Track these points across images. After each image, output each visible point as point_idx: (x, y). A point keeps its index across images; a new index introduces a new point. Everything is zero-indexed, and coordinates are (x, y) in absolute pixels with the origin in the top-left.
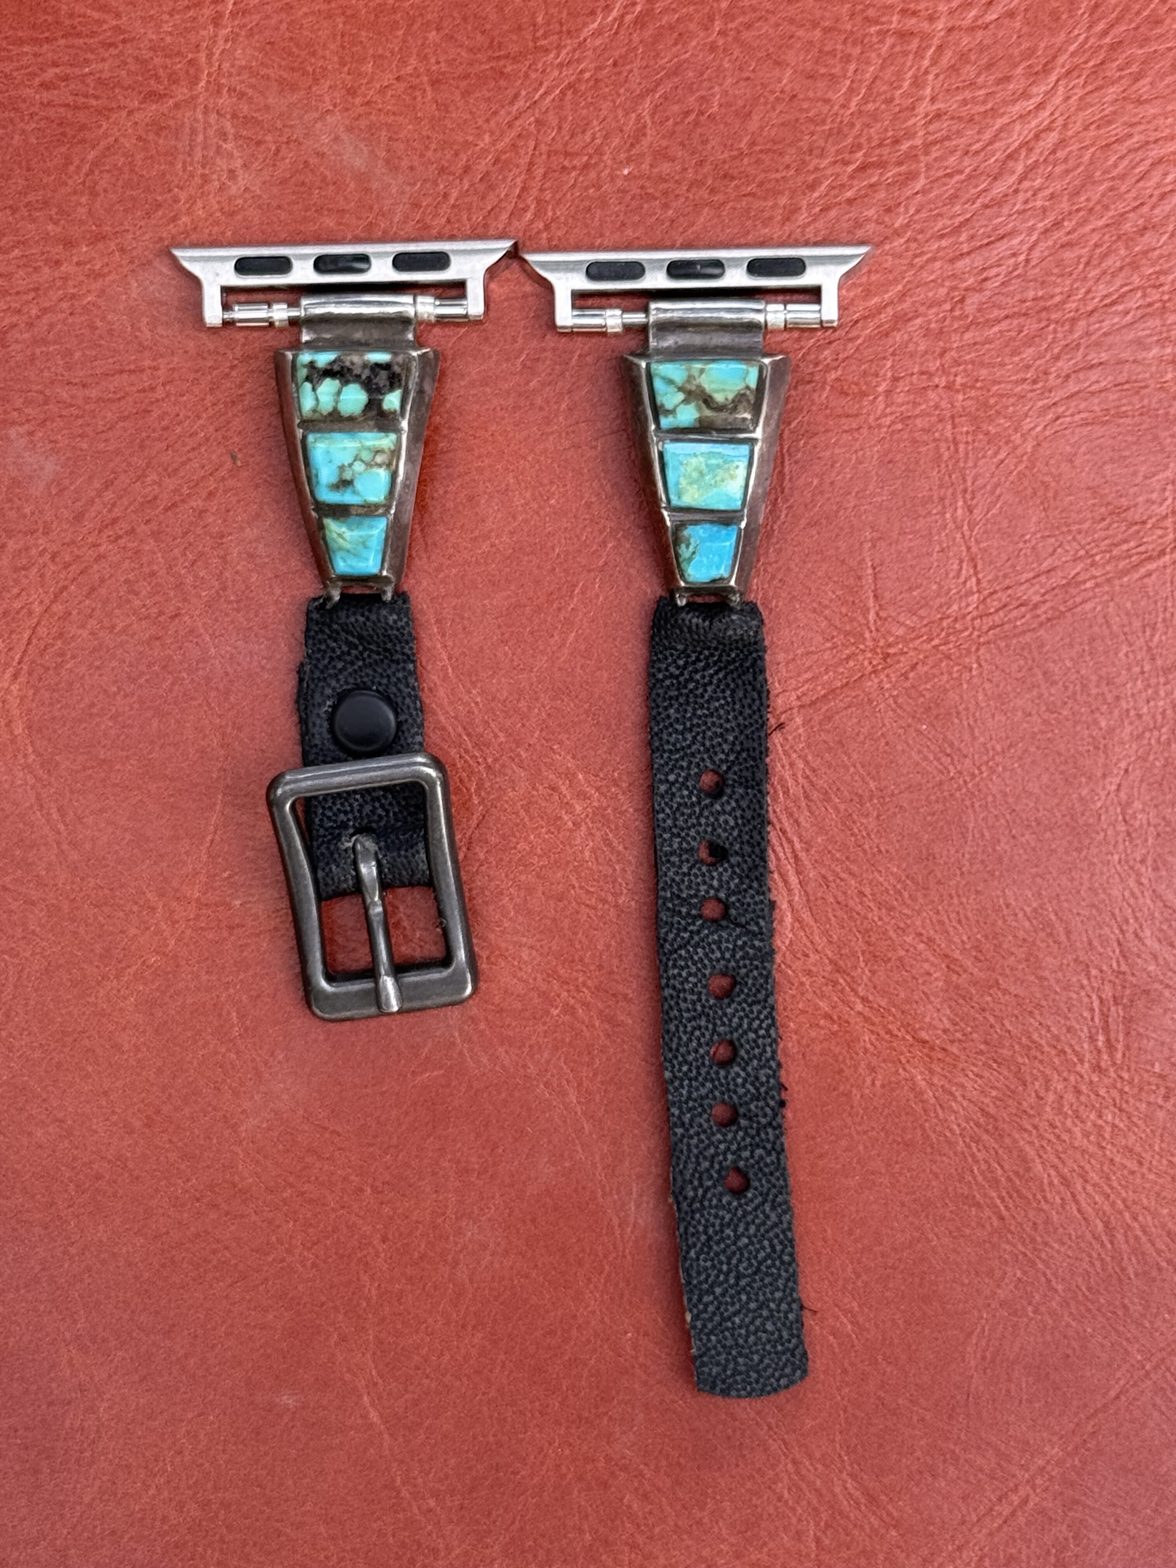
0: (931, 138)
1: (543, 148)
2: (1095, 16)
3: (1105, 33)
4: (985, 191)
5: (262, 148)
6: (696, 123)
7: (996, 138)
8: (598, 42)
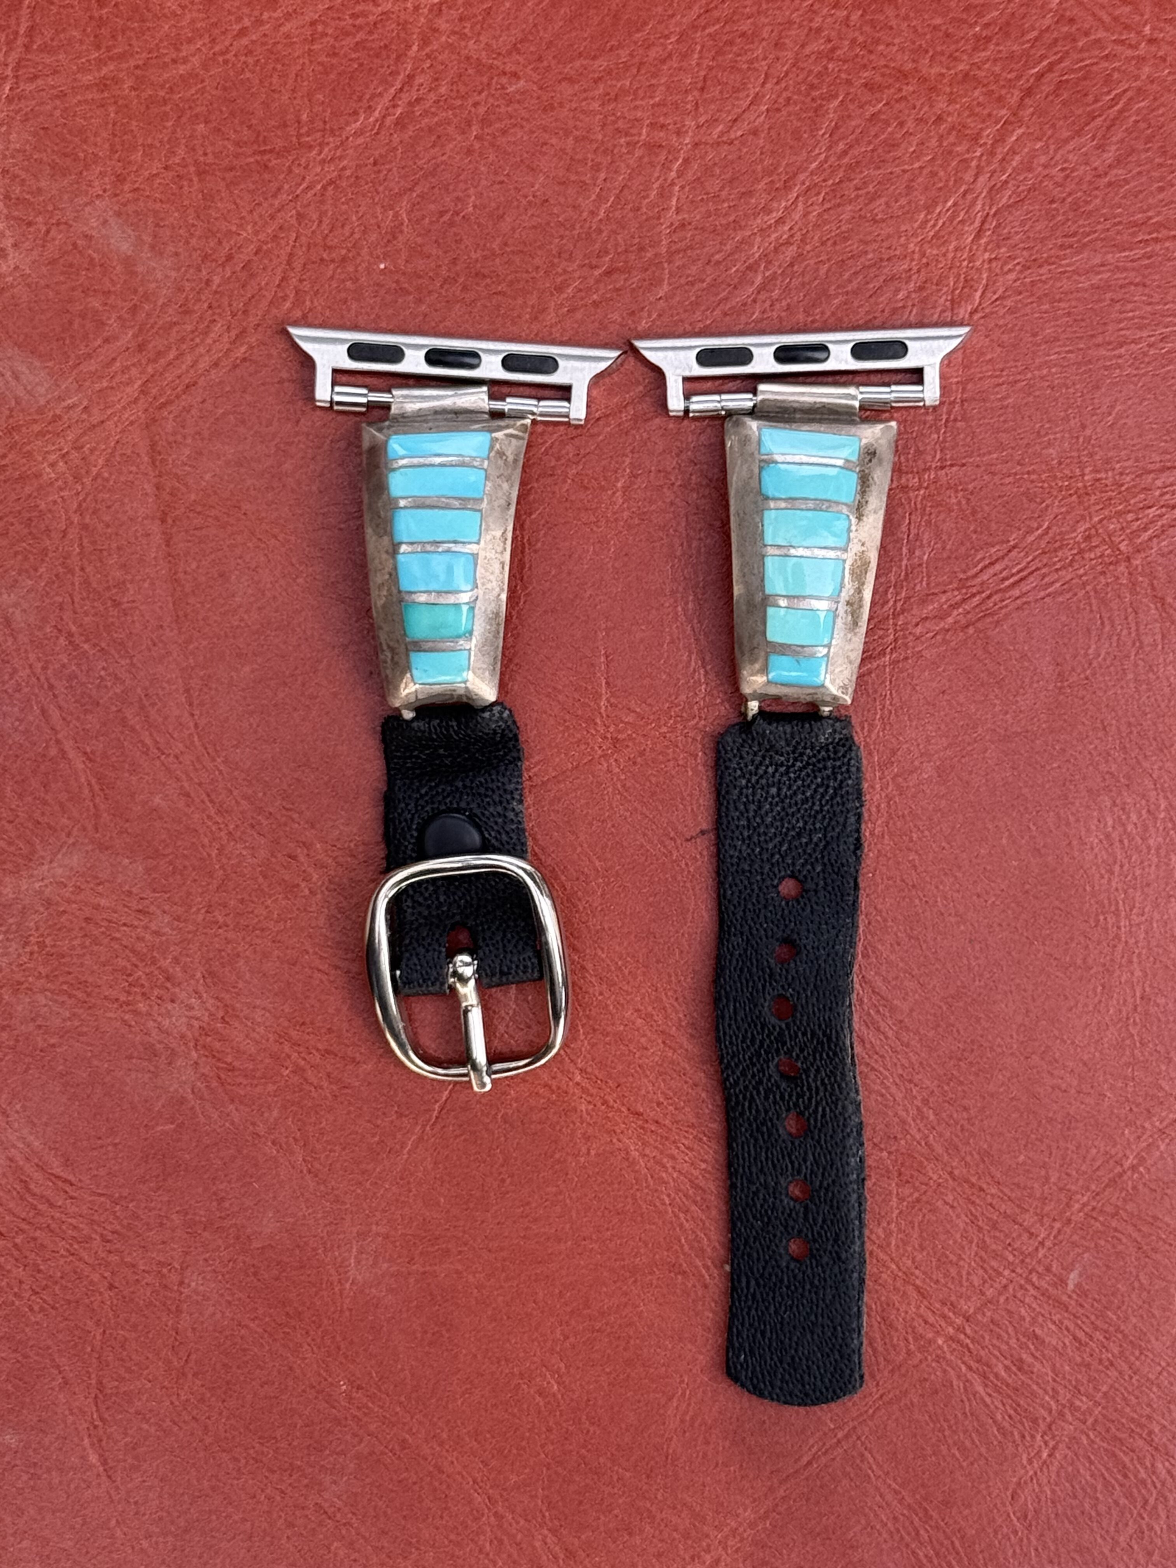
0: (674, 248)
1: (303, 239)
2: (835, 138)
3: (845, 153)
4: (726, 299)
5: (32, 229)
6: (451, 224)
7: (737, 249)
8: (360, 140)
